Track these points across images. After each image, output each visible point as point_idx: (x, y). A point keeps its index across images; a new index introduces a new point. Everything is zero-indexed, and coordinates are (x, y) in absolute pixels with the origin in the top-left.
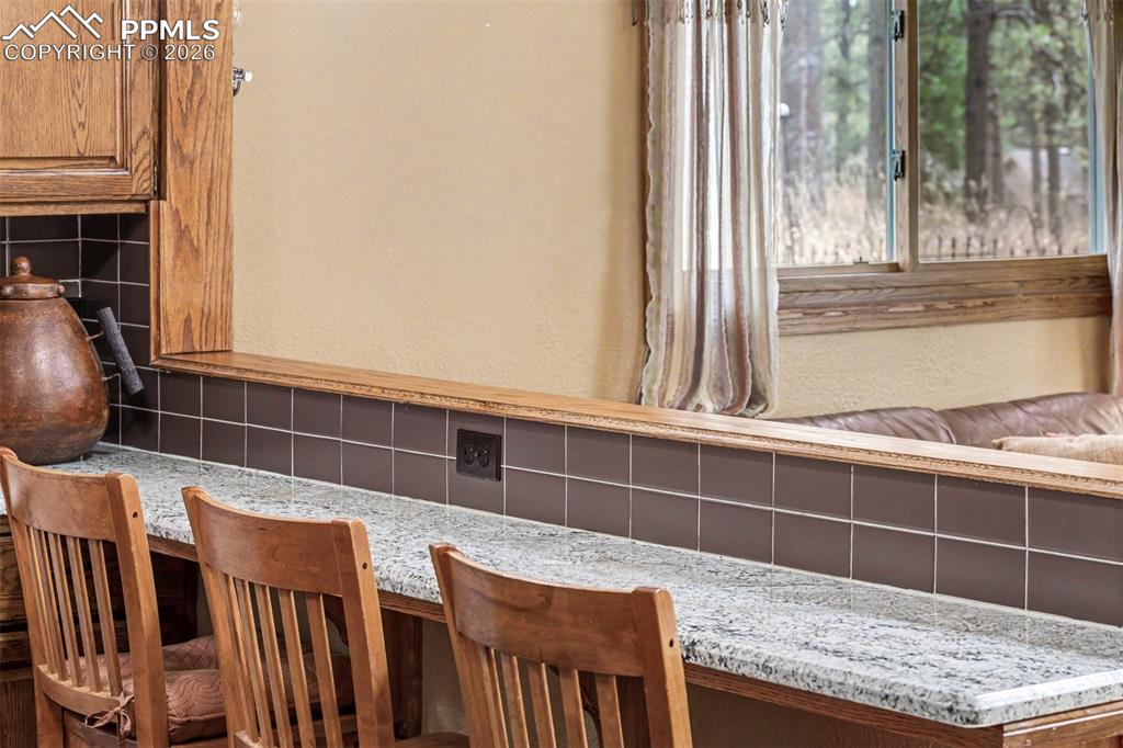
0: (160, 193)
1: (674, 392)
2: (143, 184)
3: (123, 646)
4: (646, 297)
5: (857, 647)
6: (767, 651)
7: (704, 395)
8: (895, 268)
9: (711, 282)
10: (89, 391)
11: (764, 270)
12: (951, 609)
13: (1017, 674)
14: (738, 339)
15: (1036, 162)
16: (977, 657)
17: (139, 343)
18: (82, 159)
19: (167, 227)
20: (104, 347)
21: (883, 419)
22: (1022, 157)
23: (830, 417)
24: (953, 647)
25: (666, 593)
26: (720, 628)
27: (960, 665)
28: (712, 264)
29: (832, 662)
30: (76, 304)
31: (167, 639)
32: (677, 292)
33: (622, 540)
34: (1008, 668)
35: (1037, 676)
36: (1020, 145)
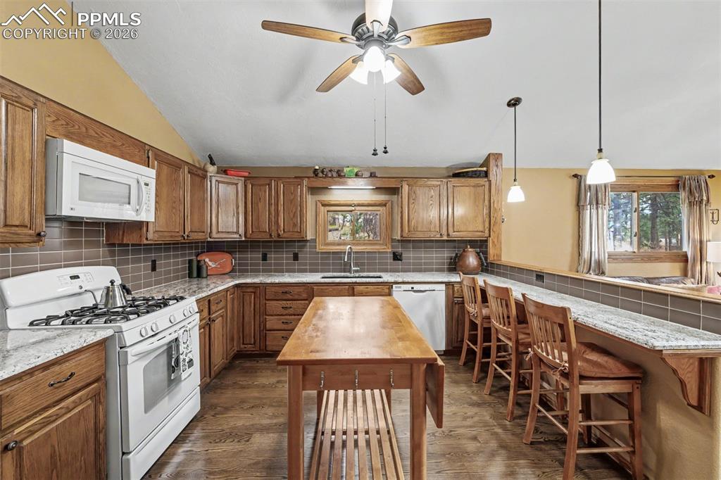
0: (490, 236)
1: (585, 271)
2: (487, 235)
3: (476, 303)
4: (580, 255)
5: (619, 324)
6: (595, 322)
7: (591, 272)
8: (634, 252)
9: (593, 254)
10: (478, 265)
11: (604, 252)
12: (647, 318)
13: (667, 338)
14: (599, 263)
15: (666, 240)
16: (654, 331)
17: (486, 259)
18: (477, 231)
19: (491, 241)
20: (480, 259)
21: (631, 279)
22: (663, 240)
23: (619, 277)
24: (647, 328)
25: (569, 308)
26: (584, 316)
27: (649, 333)
28: (593, 250)
29: (612, 327)
30: (477, 253)
31: (483, 302)
32: (586, 255)
33: (567, 296)
34: (664, 335)
35: (673, 339)
36: (663, 238)
